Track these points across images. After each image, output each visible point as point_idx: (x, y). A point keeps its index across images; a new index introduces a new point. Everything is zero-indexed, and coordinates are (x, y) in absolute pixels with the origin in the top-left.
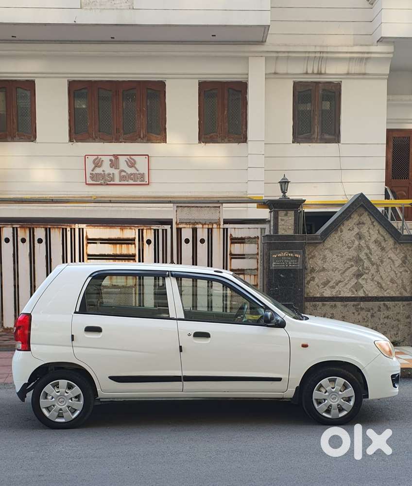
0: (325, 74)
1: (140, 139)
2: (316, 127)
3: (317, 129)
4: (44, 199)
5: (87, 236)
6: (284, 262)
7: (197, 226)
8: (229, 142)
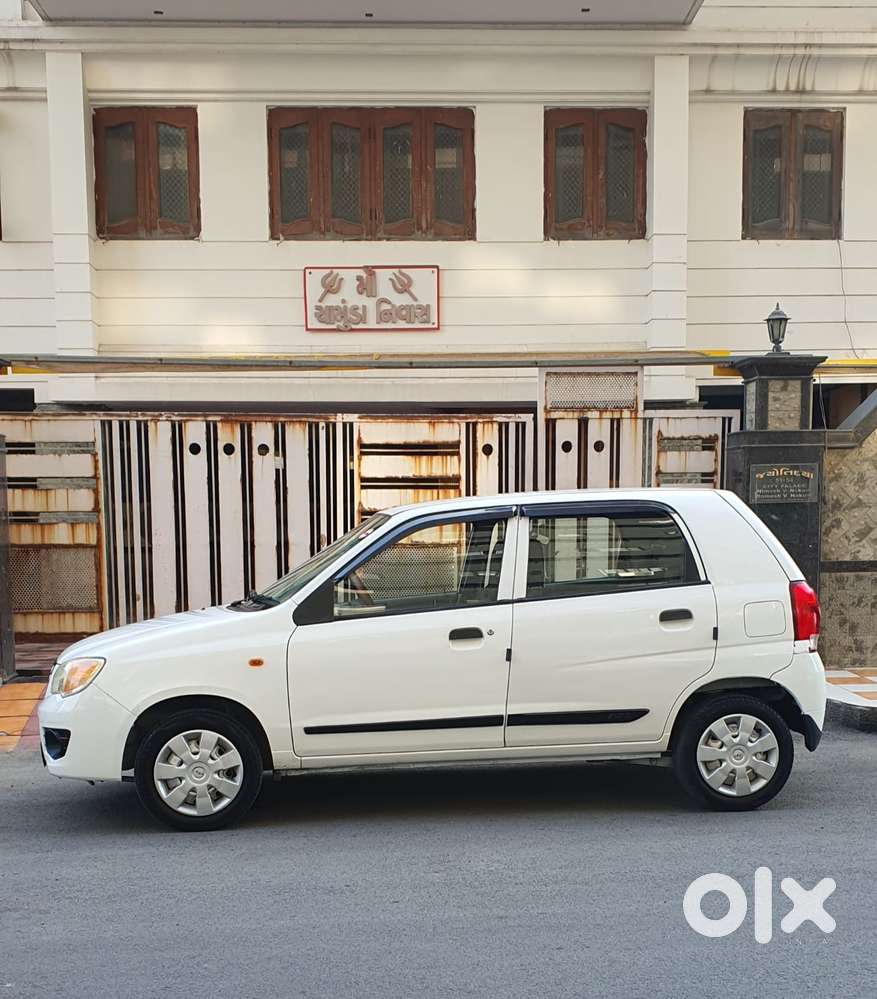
0: (812, 92)
1: (420, 232)
2: (791, 207)
3: (792, 209)
4: (274, 361)
5: (360, 439)
6: (779, 487)
7: (589, 415)
8: (609, 237)
